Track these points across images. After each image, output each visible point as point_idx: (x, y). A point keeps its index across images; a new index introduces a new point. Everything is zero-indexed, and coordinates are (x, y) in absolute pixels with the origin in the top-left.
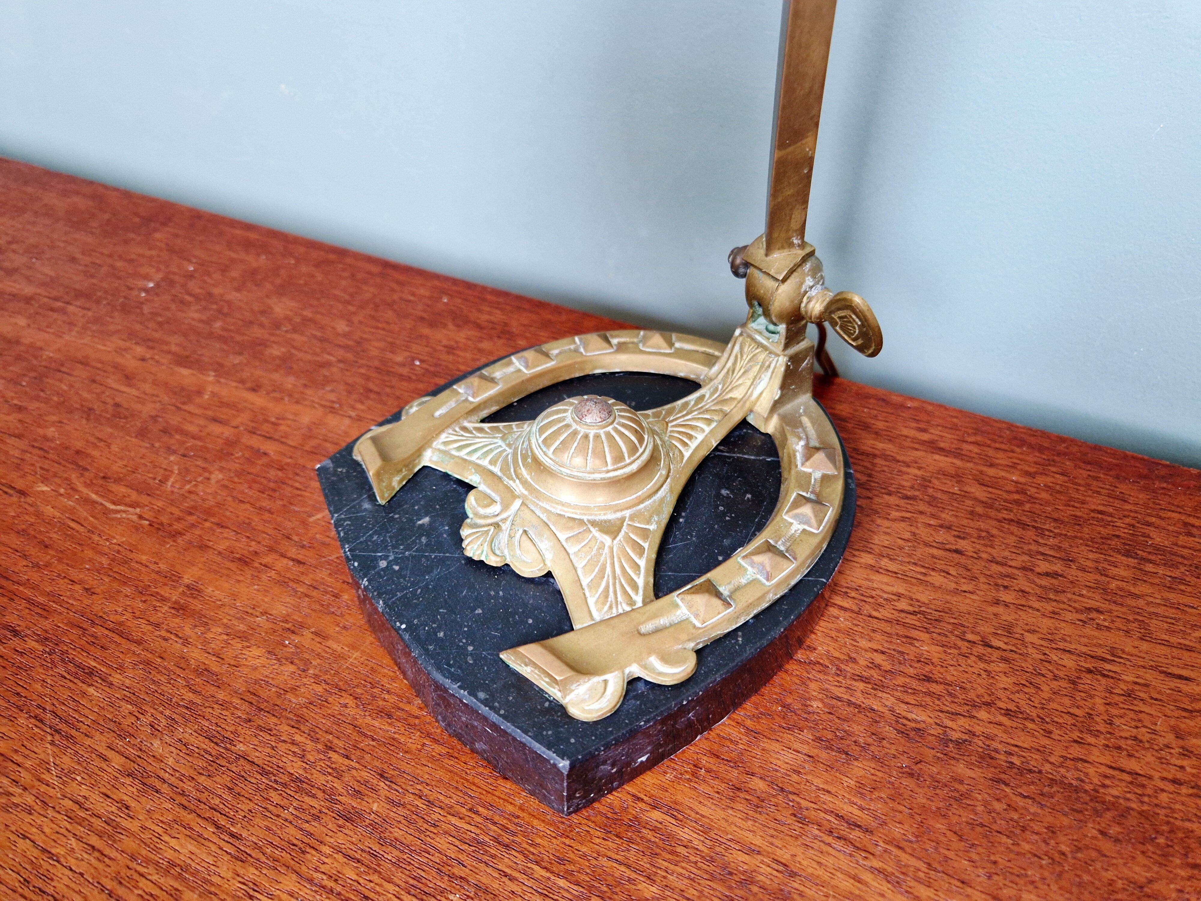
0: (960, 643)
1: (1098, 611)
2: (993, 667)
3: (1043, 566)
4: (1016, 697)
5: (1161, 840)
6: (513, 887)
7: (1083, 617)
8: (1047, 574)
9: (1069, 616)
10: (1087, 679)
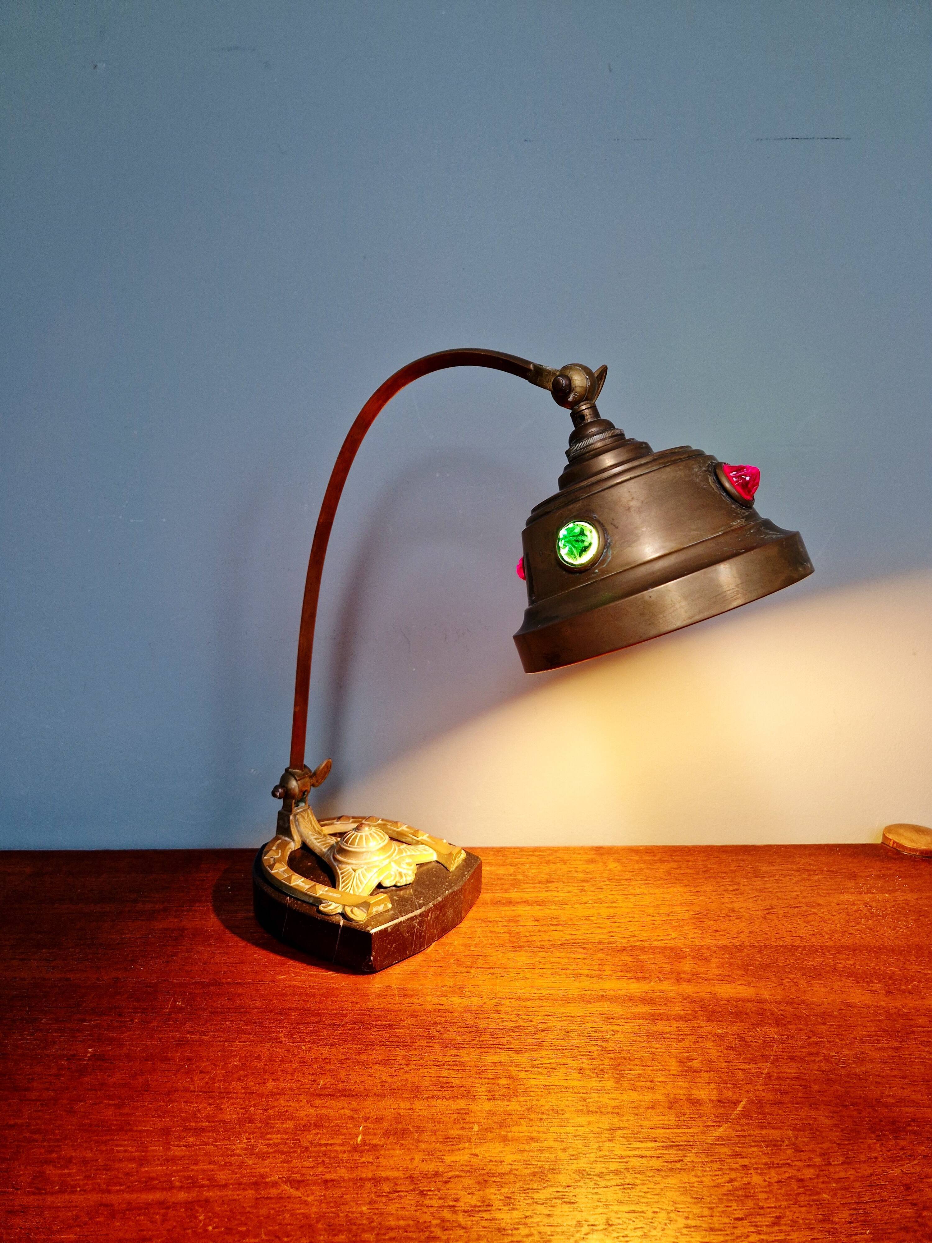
0: (720, 918)
1: (758, 896)
2: (735, 922)
3: (731, 888)
4: (750, 927)
5: (820, 950)
6: (626, 1027)
7: (755, 899)
8: (734, 890)
9: (750, 900)
10: (768, 916)
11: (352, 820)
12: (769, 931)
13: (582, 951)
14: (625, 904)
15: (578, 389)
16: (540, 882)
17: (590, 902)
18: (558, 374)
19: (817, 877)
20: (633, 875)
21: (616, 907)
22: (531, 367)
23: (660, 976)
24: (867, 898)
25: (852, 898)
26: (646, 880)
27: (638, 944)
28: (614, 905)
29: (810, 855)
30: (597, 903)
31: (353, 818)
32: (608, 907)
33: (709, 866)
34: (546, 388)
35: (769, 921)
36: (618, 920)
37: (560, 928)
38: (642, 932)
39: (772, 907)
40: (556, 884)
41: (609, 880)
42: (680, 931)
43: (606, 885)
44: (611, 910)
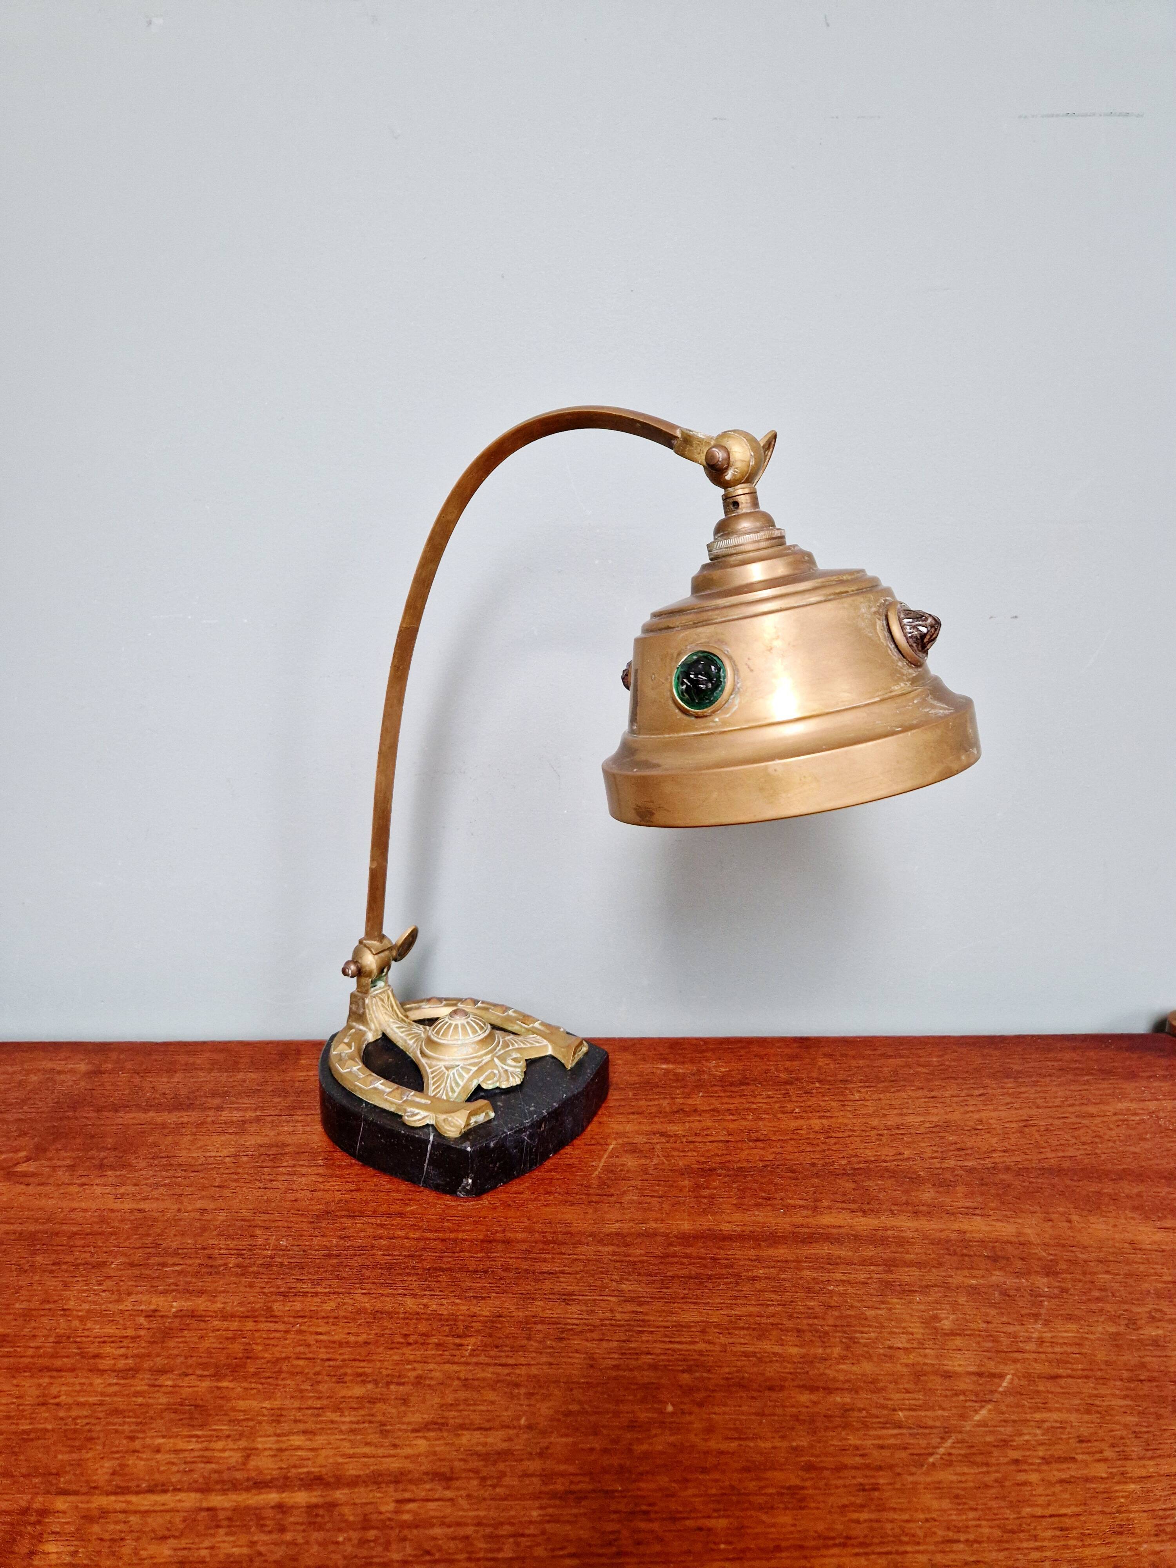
11: (444, 1002)
12: (1028, 1149)
13: (791, 1175)
14: (841, 1113)
15: (739, 465)
16: (731, 1084)
17: (797, 1110)
18: (713, 443)
19: (1086, 1078)
20: (849, 1076)
21: (831, 1117)
22: (678, 433)
23: (893, 1208)
24: (1152, 1105)
25: (1133, 1106)
26: (866, 1082)
27: (862, 1166)
28: (828, 1114)
29: (1074, 1049)
30: (806, 1112)
31: (446, 999)
32: (820, 1118)
33: (947, 1063)
34: (696, 461)
35: (1028, 1136)
36: (834, 1135)
37: (759, 1144)
38: (867, 1151)
39: (1031, 1117)
40: (752, 1087)
41: (820, 1081)
42: (914, 1149)
43: (817, 1088)
44: (824, 1121)
